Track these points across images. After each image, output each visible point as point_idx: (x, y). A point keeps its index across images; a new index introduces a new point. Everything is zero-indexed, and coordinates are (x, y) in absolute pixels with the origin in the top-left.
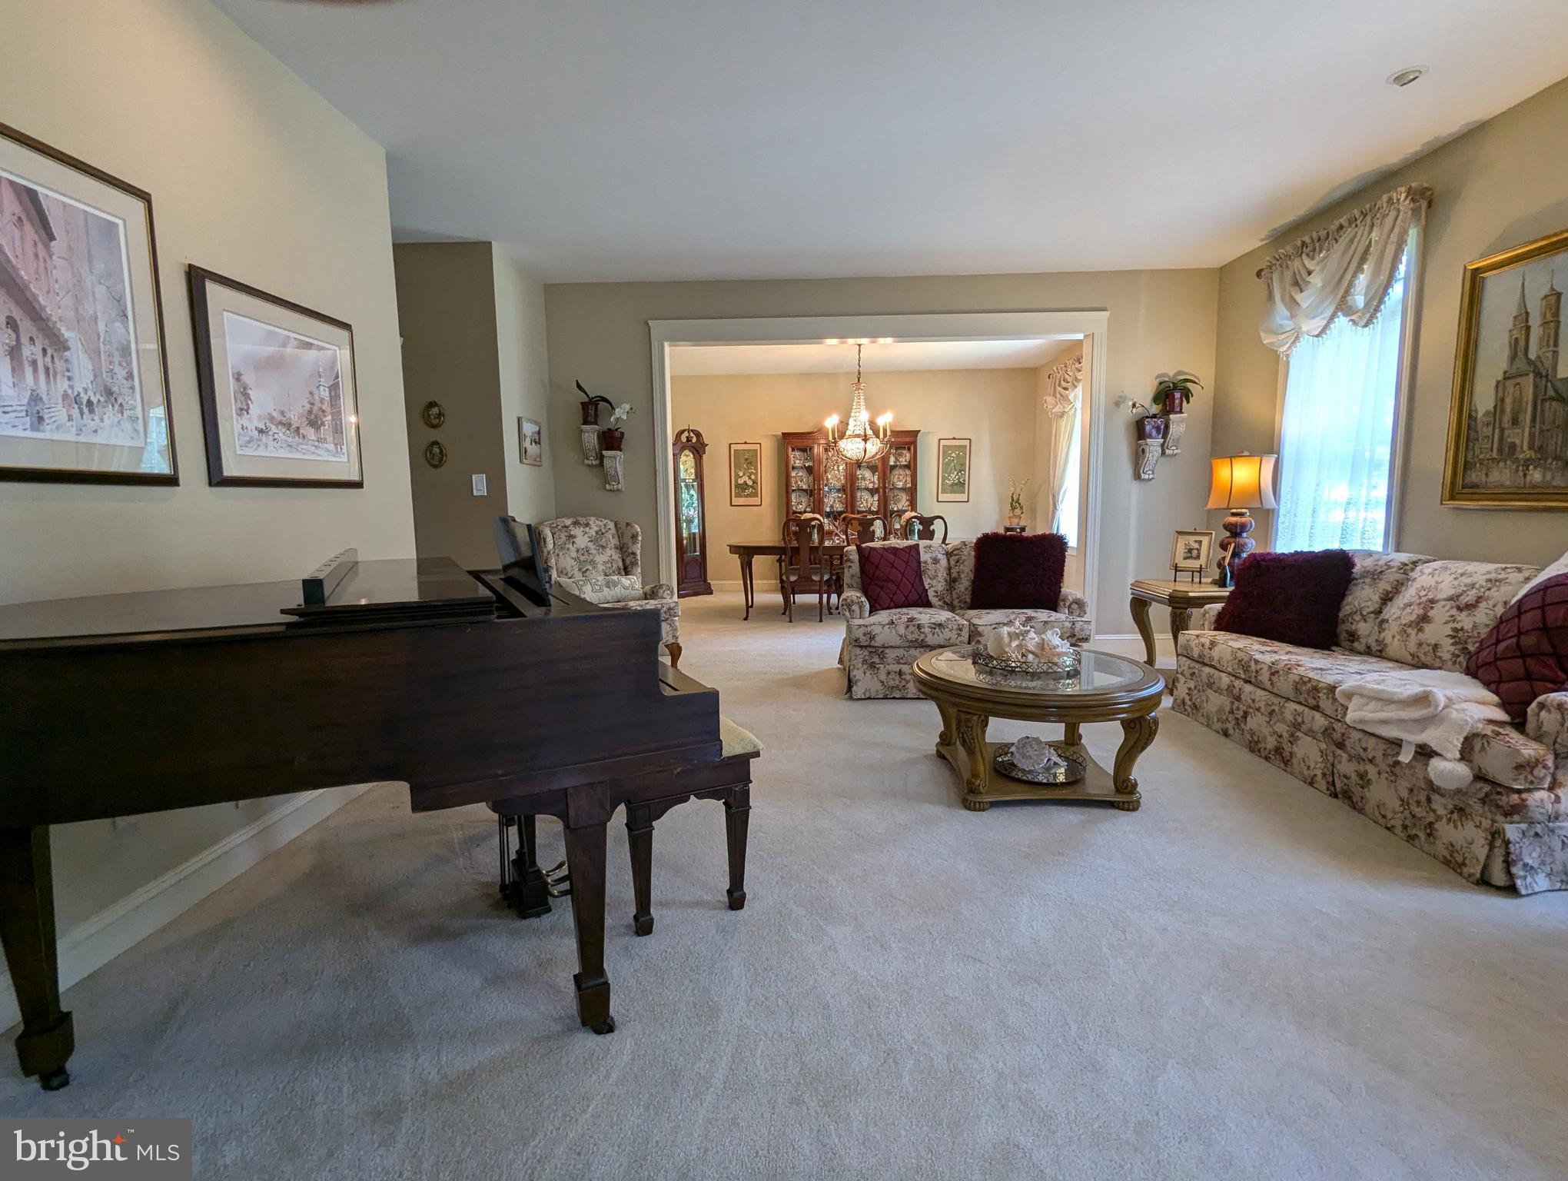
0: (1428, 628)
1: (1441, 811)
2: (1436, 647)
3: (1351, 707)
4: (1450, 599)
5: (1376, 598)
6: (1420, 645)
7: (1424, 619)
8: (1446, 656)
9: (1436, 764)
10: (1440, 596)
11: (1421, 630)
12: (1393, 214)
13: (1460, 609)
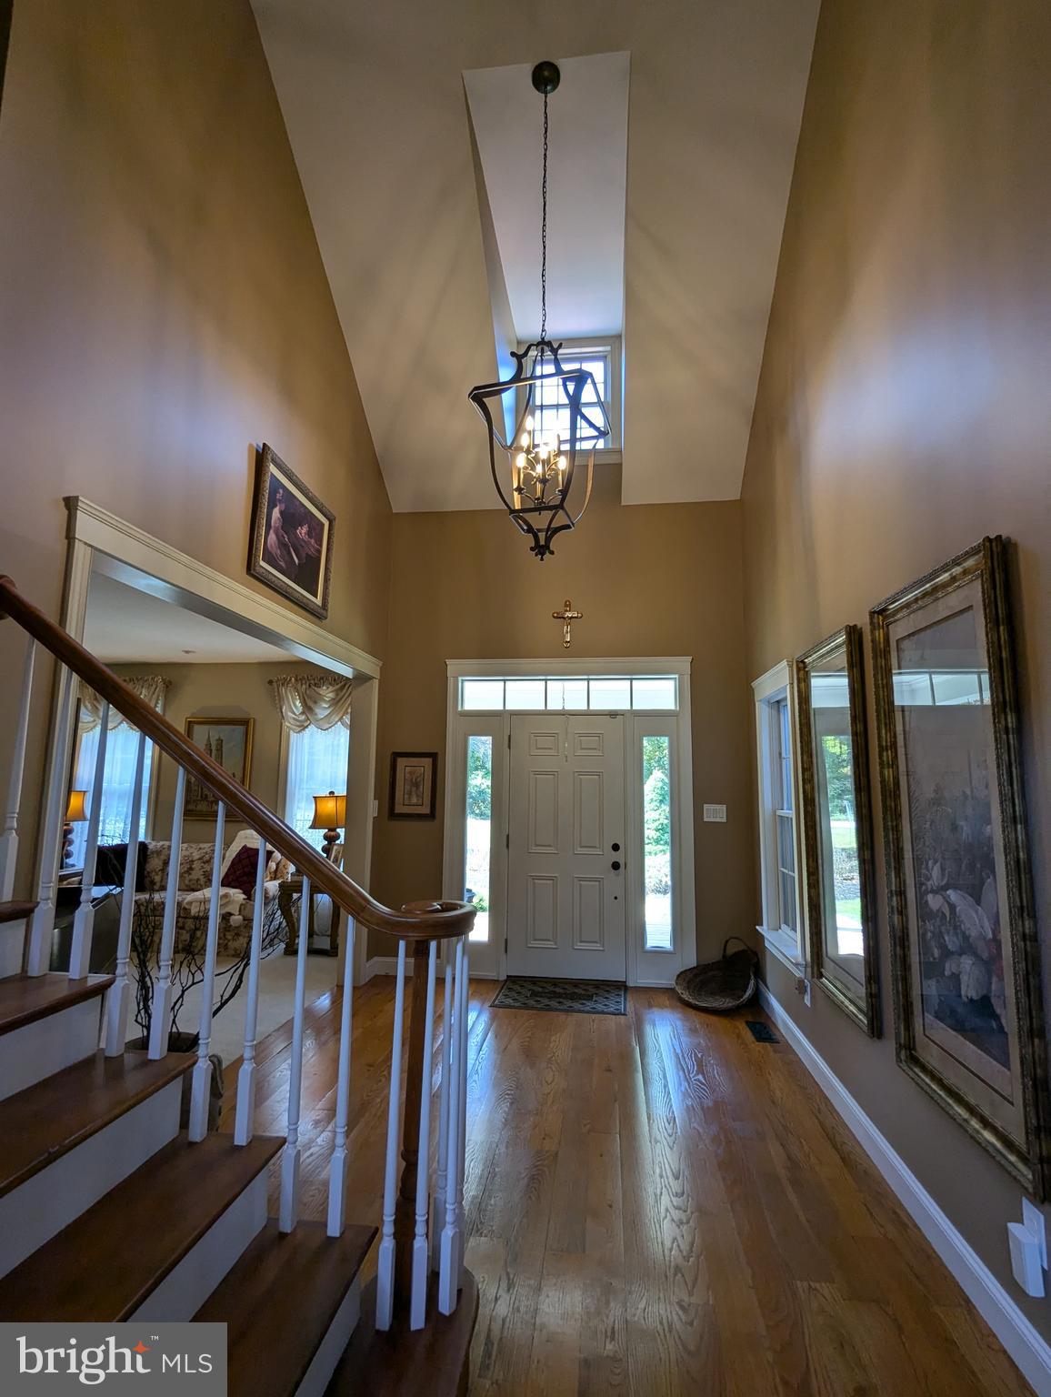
0: (193, 872)
1: (230, 937)
2: (198, 880)
3: (192, 909)
4: (200, 859)
5: (161, 863)
6: (190, 881)
7: (191, 869)
8: (202, 883)
9: (232, 917)
10: (195, 858)
11: (190, 874)
12: (154, 686)
13: (204, 863)
